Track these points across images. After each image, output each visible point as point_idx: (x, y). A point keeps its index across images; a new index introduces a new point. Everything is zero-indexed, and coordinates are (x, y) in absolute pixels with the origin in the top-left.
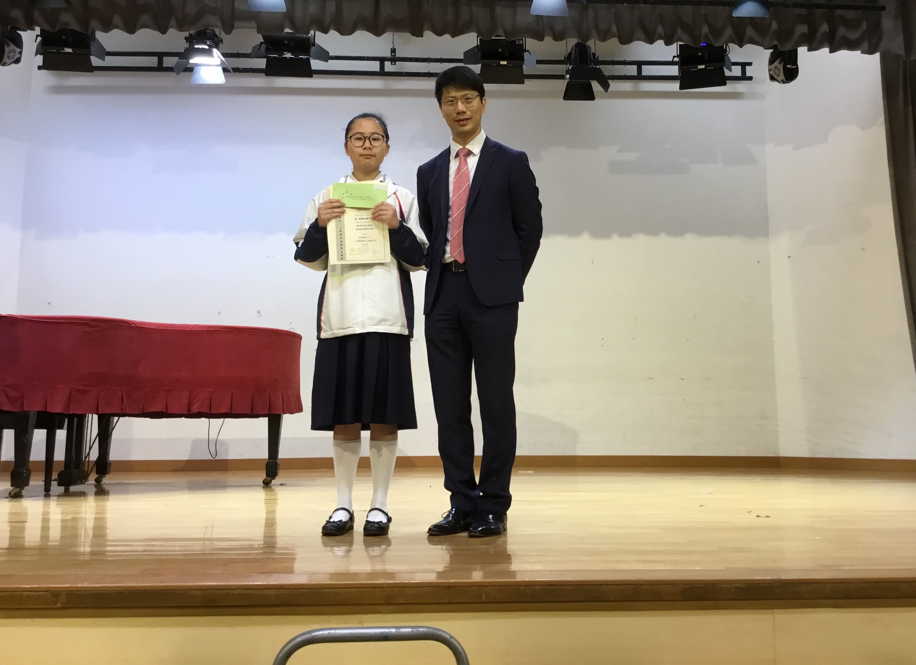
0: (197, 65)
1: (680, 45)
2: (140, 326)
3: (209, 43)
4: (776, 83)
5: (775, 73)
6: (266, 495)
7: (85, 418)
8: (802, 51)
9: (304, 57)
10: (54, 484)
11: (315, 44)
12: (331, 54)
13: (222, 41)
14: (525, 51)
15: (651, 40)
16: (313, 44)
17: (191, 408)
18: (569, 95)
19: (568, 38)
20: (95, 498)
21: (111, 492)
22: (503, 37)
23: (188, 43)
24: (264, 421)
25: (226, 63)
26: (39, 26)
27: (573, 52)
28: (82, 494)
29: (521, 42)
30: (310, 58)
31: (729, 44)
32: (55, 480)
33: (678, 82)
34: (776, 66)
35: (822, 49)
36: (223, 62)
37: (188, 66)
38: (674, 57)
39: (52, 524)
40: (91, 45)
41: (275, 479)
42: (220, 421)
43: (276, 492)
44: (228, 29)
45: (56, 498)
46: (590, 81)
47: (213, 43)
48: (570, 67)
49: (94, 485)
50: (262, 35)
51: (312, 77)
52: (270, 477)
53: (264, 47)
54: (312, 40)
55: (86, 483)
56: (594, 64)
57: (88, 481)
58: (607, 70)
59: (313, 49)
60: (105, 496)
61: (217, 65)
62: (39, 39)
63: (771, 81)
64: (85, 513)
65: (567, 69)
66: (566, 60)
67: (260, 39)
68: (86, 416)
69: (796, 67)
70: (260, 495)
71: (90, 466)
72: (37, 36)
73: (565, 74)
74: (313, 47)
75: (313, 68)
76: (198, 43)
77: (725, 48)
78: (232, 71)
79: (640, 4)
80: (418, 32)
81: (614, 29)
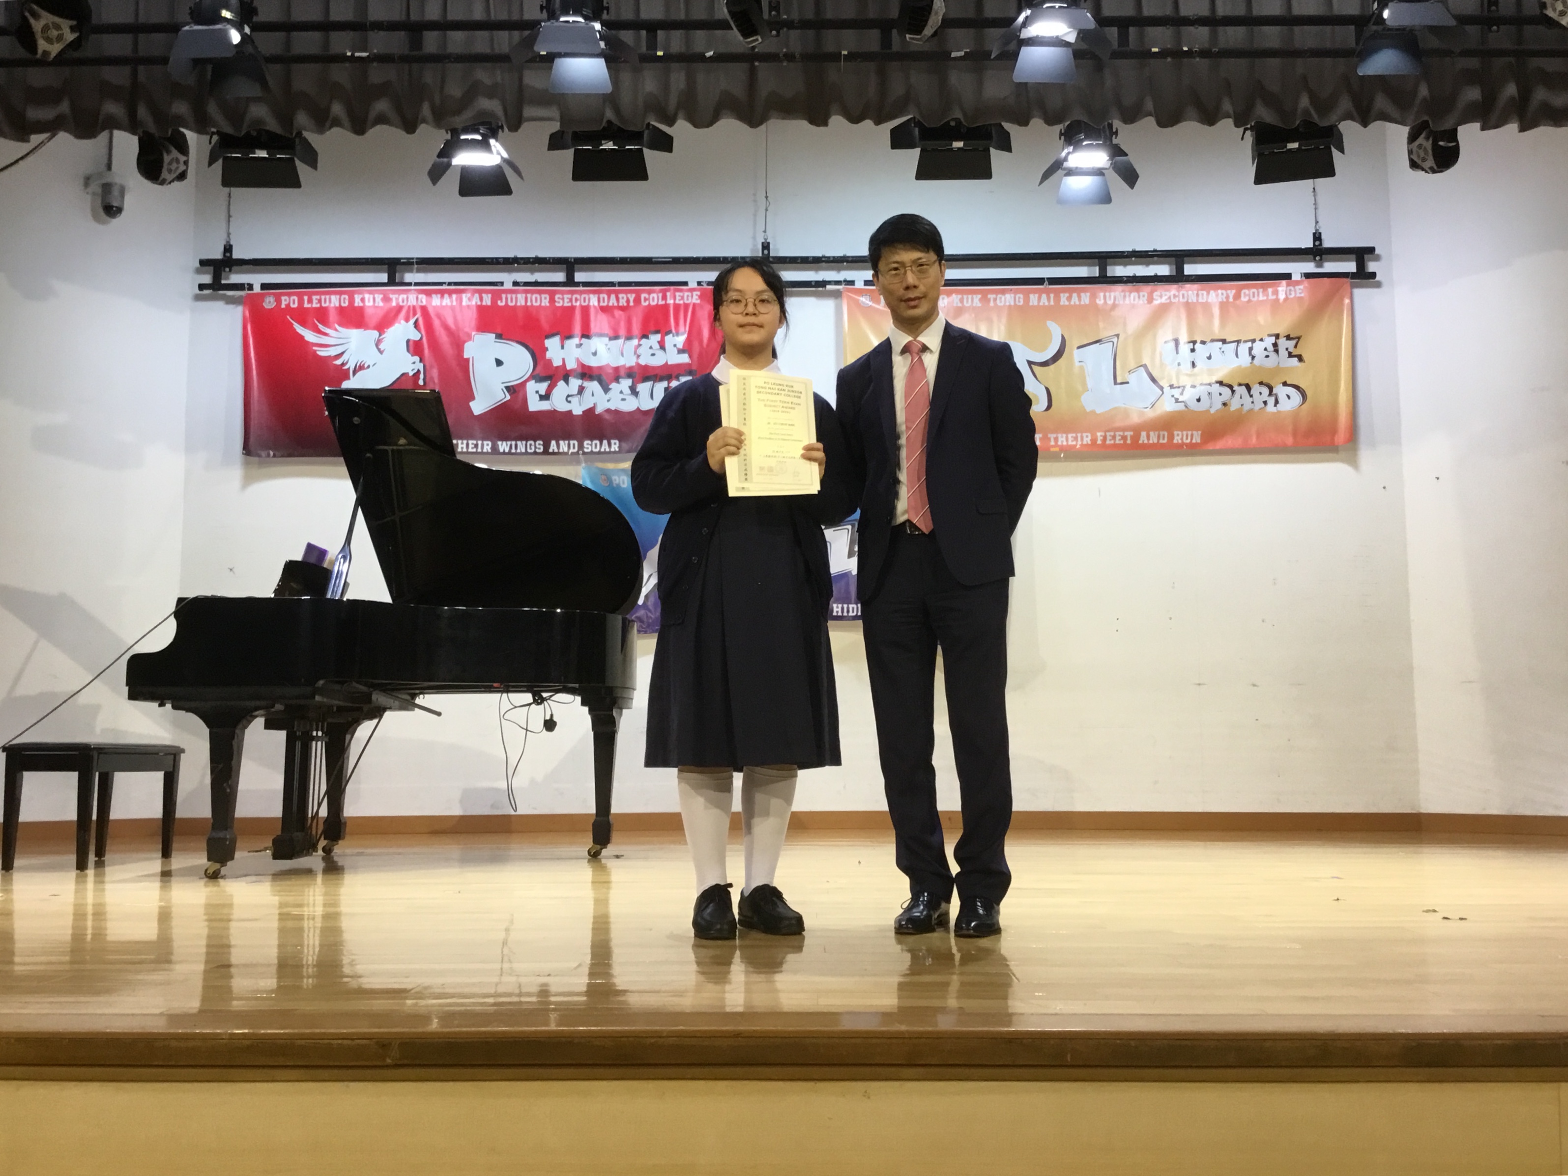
3: (483, 132)
4: (1421, 173)
5: (1418, 157)
6: (593, 873)
8: (1467, 131)
9: (633, 147)
15: (1210, 119)
20: (324, 879)
26: (215, 127)
30: (645, 148)
31: (1345, 122)
34: (1419, 145)
35: (1507, 126)
41: (607, 847)
43: (608, 869)
44: (514, 123)
47: (492, 132)
49: (323, 857)
51: (645, 179)
52: (598, 844)
55: (313, 853)
57: (315, 851)
63: (1413, 170)
69: (1455, 145)
70: (584, 873)
76: (467, 132)
77: (1336, 128)
79: (1194, 58)
80: (819, 119)
81: (1149, 105)
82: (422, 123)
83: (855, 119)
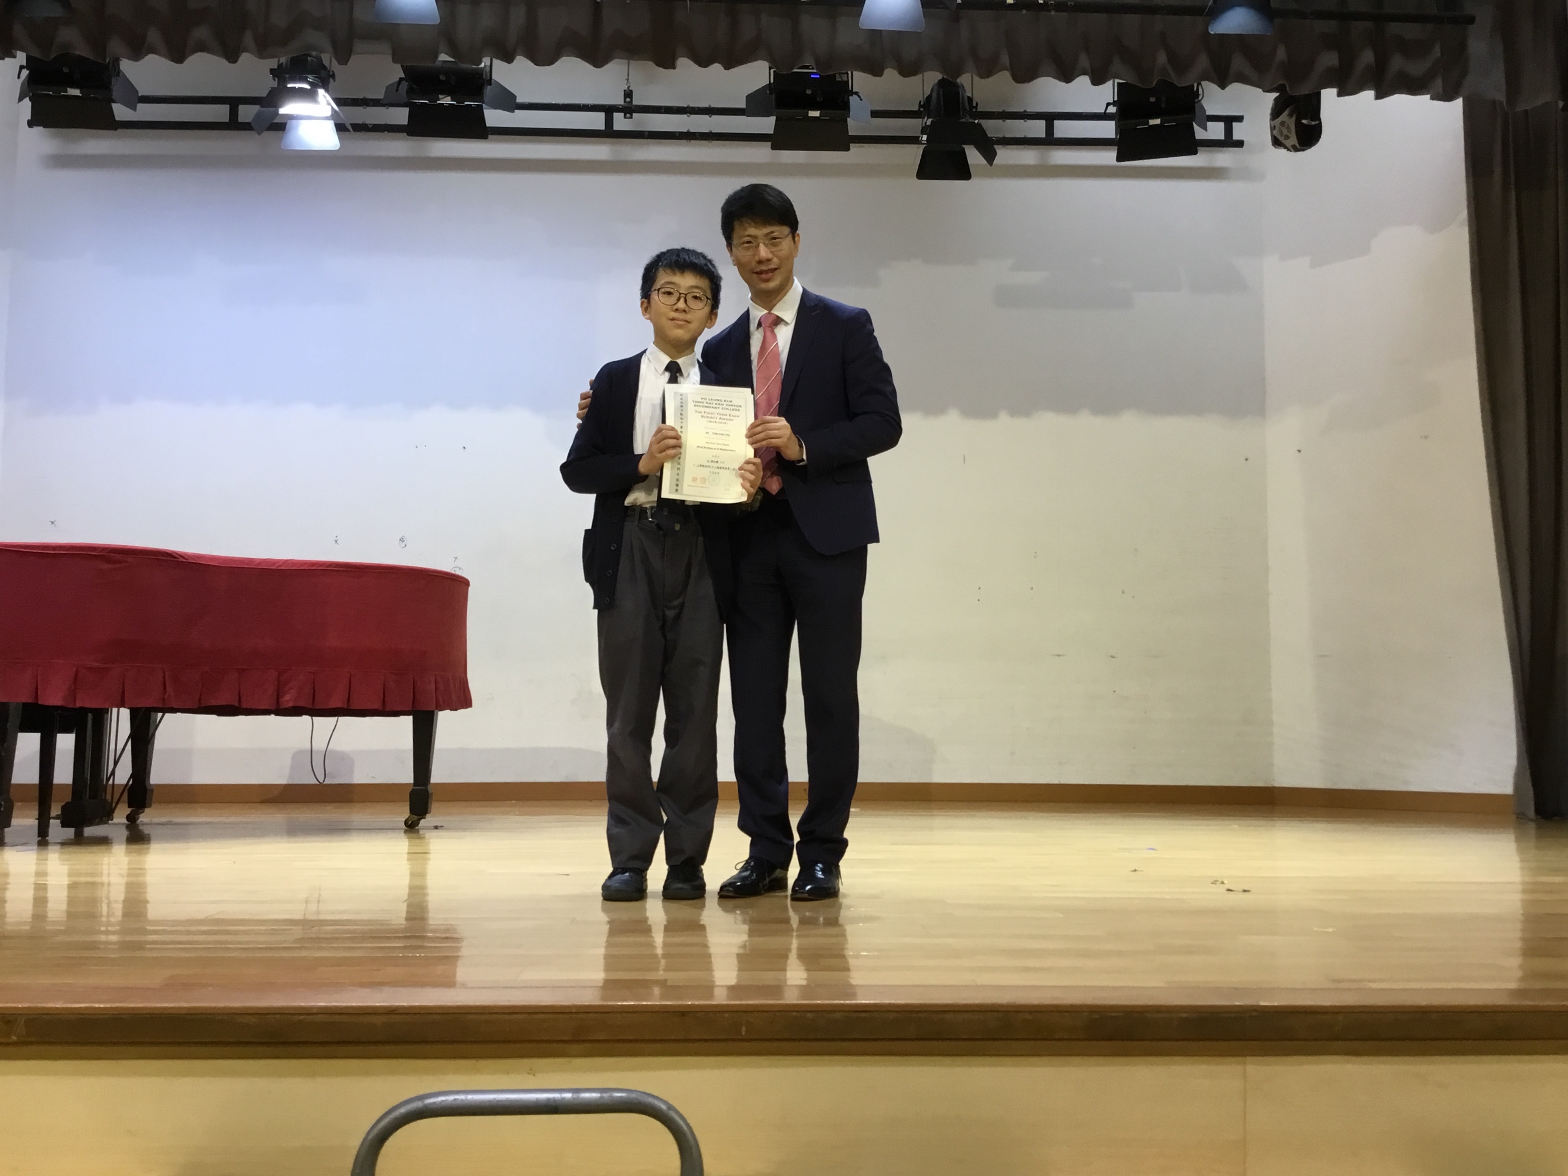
0: (291, 117)
1: (1119, 84)
2: (194, 561)
3: (311, 80)
4: (1283, 151)
5: (1281, 133)
6: (409, 845)
7: (106, 715)
8: (1328, 96)
9: (473, 103)
10: (55, 824)
11: (492, 81)
12: (519, 100)
13: (333, 76)
14: (852, 93)
15: (1067, 76)
16: (488, 80)
17: (281, 700)
18: (927, 170)
19: (925, 71)
20: (126, 849)
21: (152, 838)
22: (813, 69)
23: (276, 79)
24: (406, 723)
25: (341, 115)
26: (22, 50)
27: (934, 95)
28: (104, 841)
29: (845, 78)
30: (484, 105)
31: (1205, 84)
32: (57, 818)
33: (1114, 149)
34: (1283, 122)
35: (1364, 92)
36: (335, 111)
37: (275, 121)
38: (1108, 104)
39: (51, 894)
40: (113, 84)
41: (425, 818)
42: (331, 721)
43: (427, 841)
44: (344, 56)
45: (58, 847)
46: (964, 146)
47: (319, 80)
48: (929, 122)
49: (125, 826)
50: (402, 66)
51: (486, 138)
52: (415, 815)
53: (405, 86)
54: (486, 74)
55: (110, 822)
56: (971, 118)
57: (112, 820)
58: (992, 128)
59: (488, 90)
60: (144, 844)
61: (327, 118)
62: (25, 73)
63: (1275, 147)
64: (109, 875)
65: (924, 126)
66: (922, 109)
67: (398, 73)
68: (108, 713)
69: (1317, 122)
70: (400, 845)
71: (115, 796)
72: (22, 67)
73: (919, 134)
74: (489, 87)
75: (488, 125)
76: (294, 80)
77: (1195, 89)
78: (350, 128)
79: (1050, 11)
80: (667, 62)
81: (1005, 59)
82: (243, 52)
83: (703, 62)
